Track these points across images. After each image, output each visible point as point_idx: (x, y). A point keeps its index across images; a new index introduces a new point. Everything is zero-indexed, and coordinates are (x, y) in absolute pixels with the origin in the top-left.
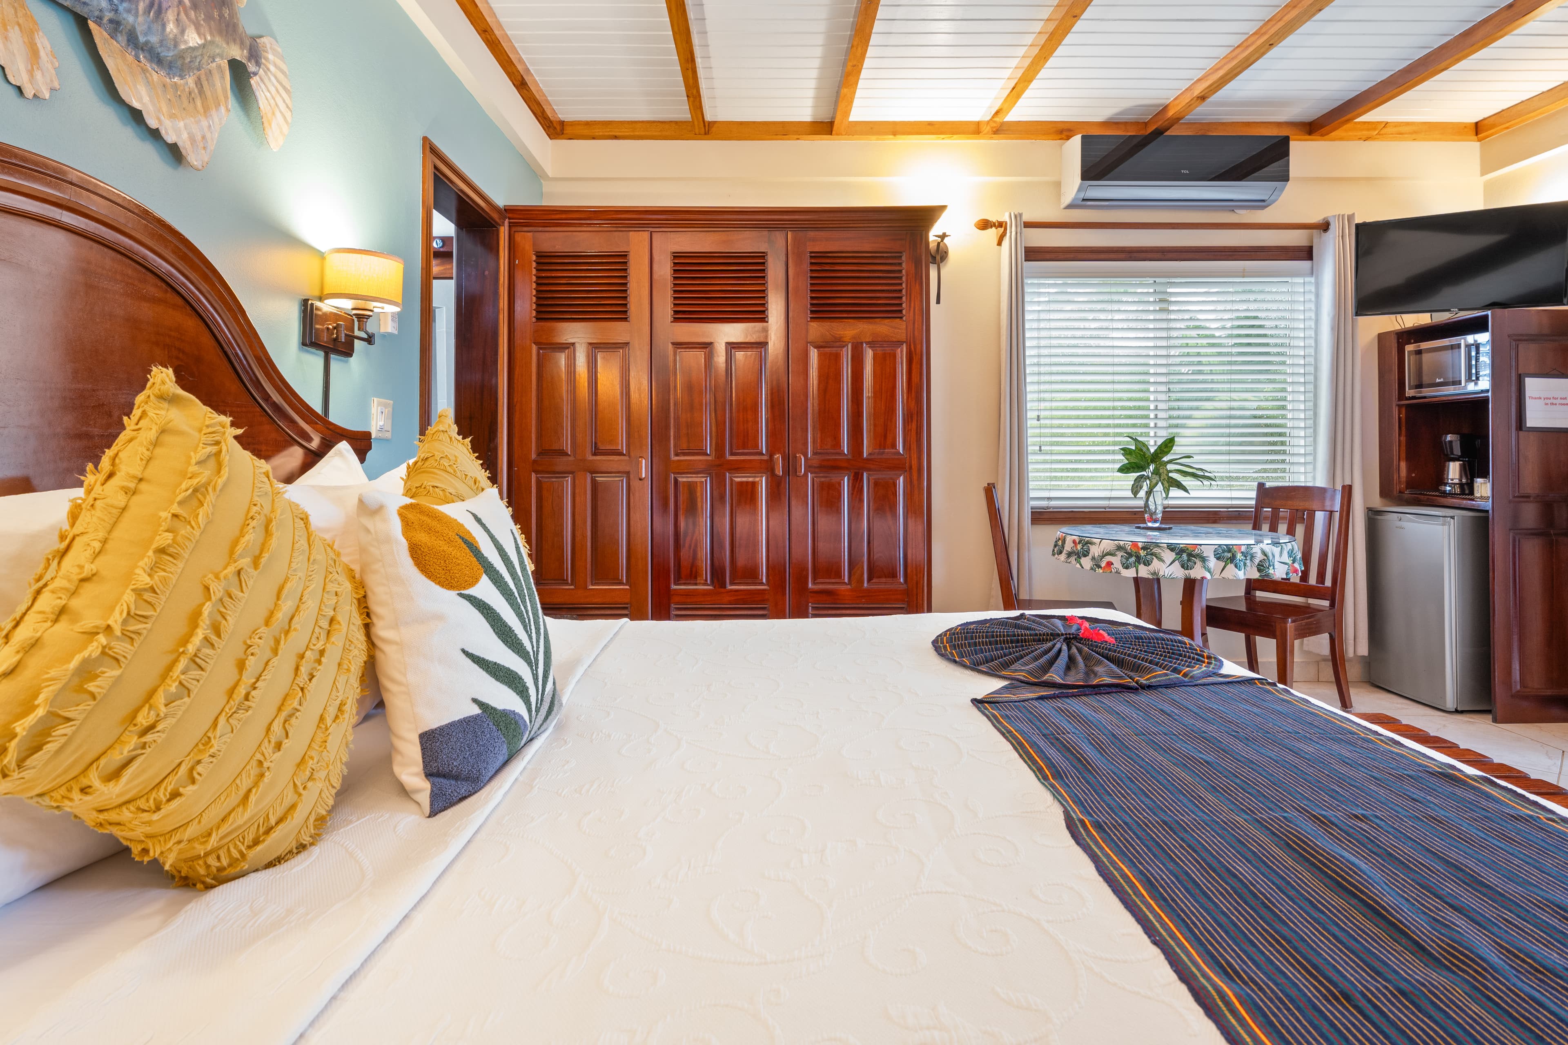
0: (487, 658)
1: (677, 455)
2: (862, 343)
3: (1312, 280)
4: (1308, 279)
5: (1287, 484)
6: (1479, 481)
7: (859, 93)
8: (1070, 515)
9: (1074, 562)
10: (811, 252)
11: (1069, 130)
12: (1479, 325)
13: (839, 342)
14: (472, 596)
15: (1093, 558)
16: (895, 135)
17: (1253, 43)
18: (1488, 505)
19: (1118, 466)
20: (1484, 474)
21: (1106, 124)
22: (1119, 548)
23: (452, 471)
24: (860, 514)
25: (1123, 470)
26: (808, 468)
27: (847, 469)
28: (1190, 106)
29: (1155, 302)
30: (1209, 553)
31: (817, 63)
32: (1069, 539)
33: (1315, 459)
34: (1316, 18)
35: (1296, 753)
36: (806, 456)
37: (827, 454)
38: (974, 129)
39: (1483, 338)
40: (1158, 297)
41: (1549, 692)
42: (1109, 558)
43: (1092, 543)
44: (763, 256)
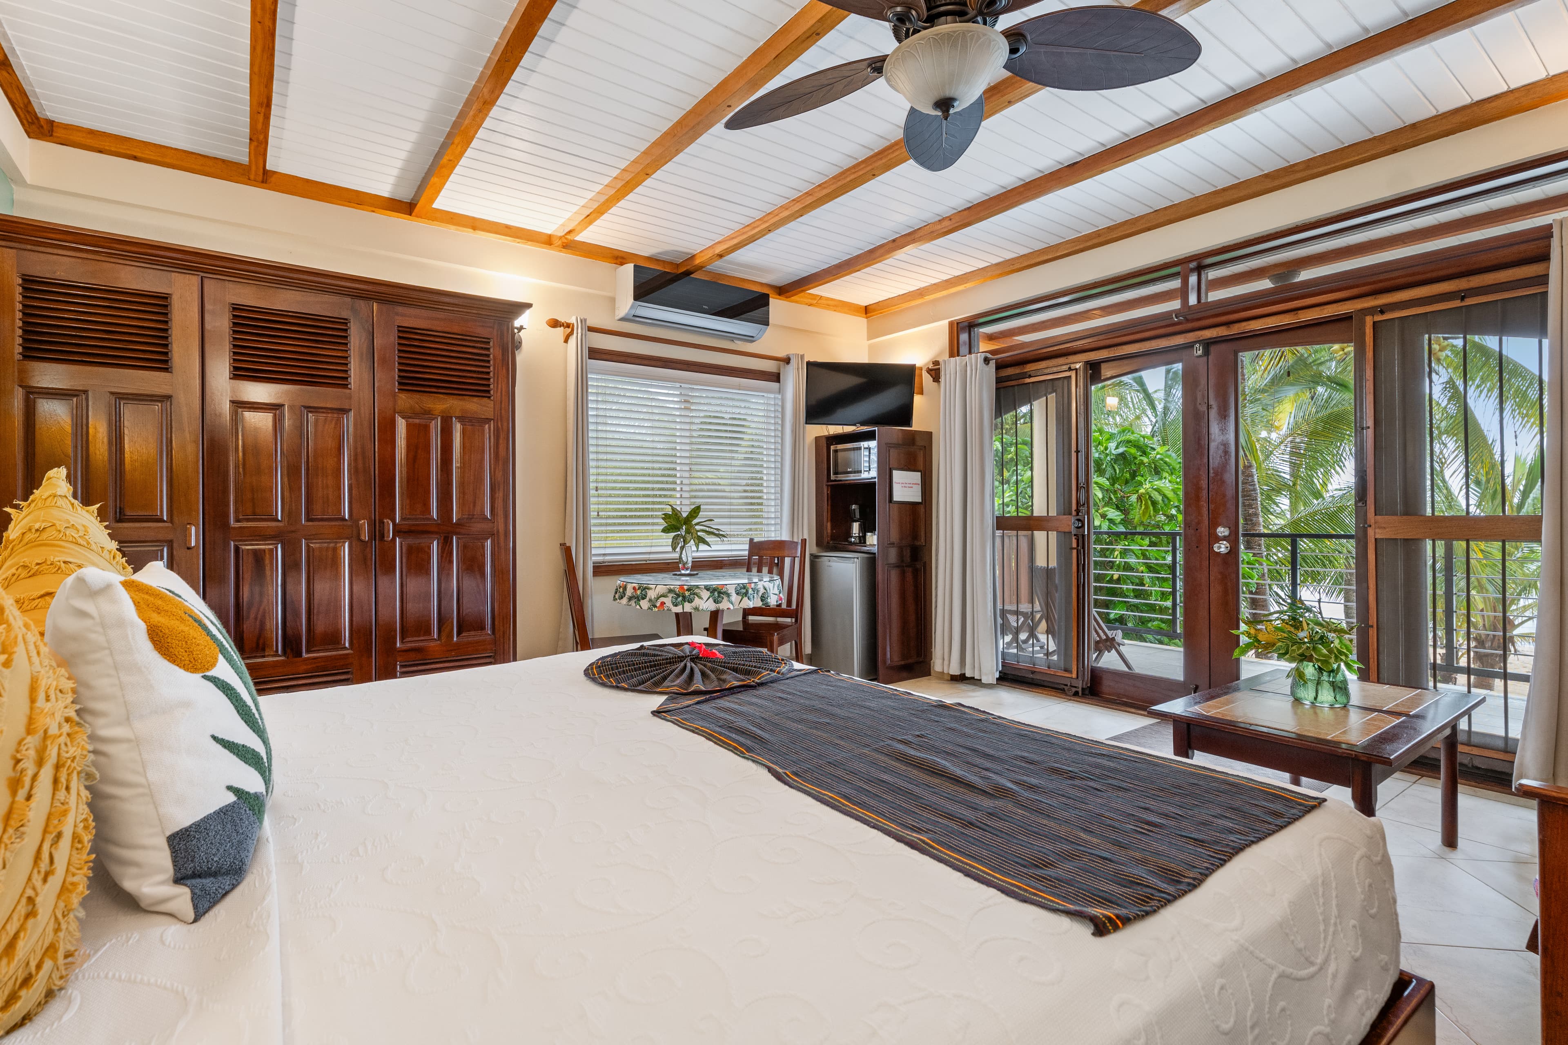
0: (236, 742)
1: (238, 520)
2: (451, 417)
3: (780, 397)
4: (777, 396)
5: (763, 539)
6: (869, 534)
7: (448, 185)
8: (621, 568)
9: (634, 604)
10: (399, 326)
11: (623, 258)
12: (870, 436)
13: (428, 413)
14: (215, 678)
15: (650, 600)
16: (474, 230)
17: (758, 227)
18: (875, 549)
19: (662, 528)
20: (872, 530)
21: (650, 259)
22: (670, 591)
23: (85, 544)
24: (449, 575)
25: (665, 531)
26: (397, 532)
27: (437, 533)
28: (711, 260)
29: (680, 402)
30: (732, 590)
31: (408, 146)
32: (630, 587)
33: (781, 521)
34: (798, 220)
35: (869, 708)
36: (394, 521)
37: (416, 519)
38: (548, 241)
39: (873, 444)
40: (683, 399)
41: (903, 663)
42: (662, 599)
43: (649, 589)
44: (345, 322)
